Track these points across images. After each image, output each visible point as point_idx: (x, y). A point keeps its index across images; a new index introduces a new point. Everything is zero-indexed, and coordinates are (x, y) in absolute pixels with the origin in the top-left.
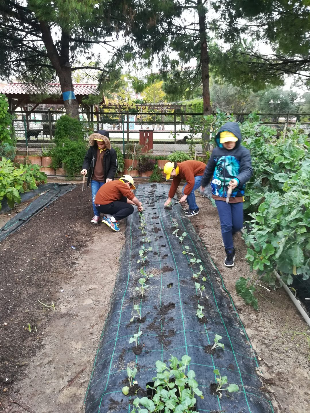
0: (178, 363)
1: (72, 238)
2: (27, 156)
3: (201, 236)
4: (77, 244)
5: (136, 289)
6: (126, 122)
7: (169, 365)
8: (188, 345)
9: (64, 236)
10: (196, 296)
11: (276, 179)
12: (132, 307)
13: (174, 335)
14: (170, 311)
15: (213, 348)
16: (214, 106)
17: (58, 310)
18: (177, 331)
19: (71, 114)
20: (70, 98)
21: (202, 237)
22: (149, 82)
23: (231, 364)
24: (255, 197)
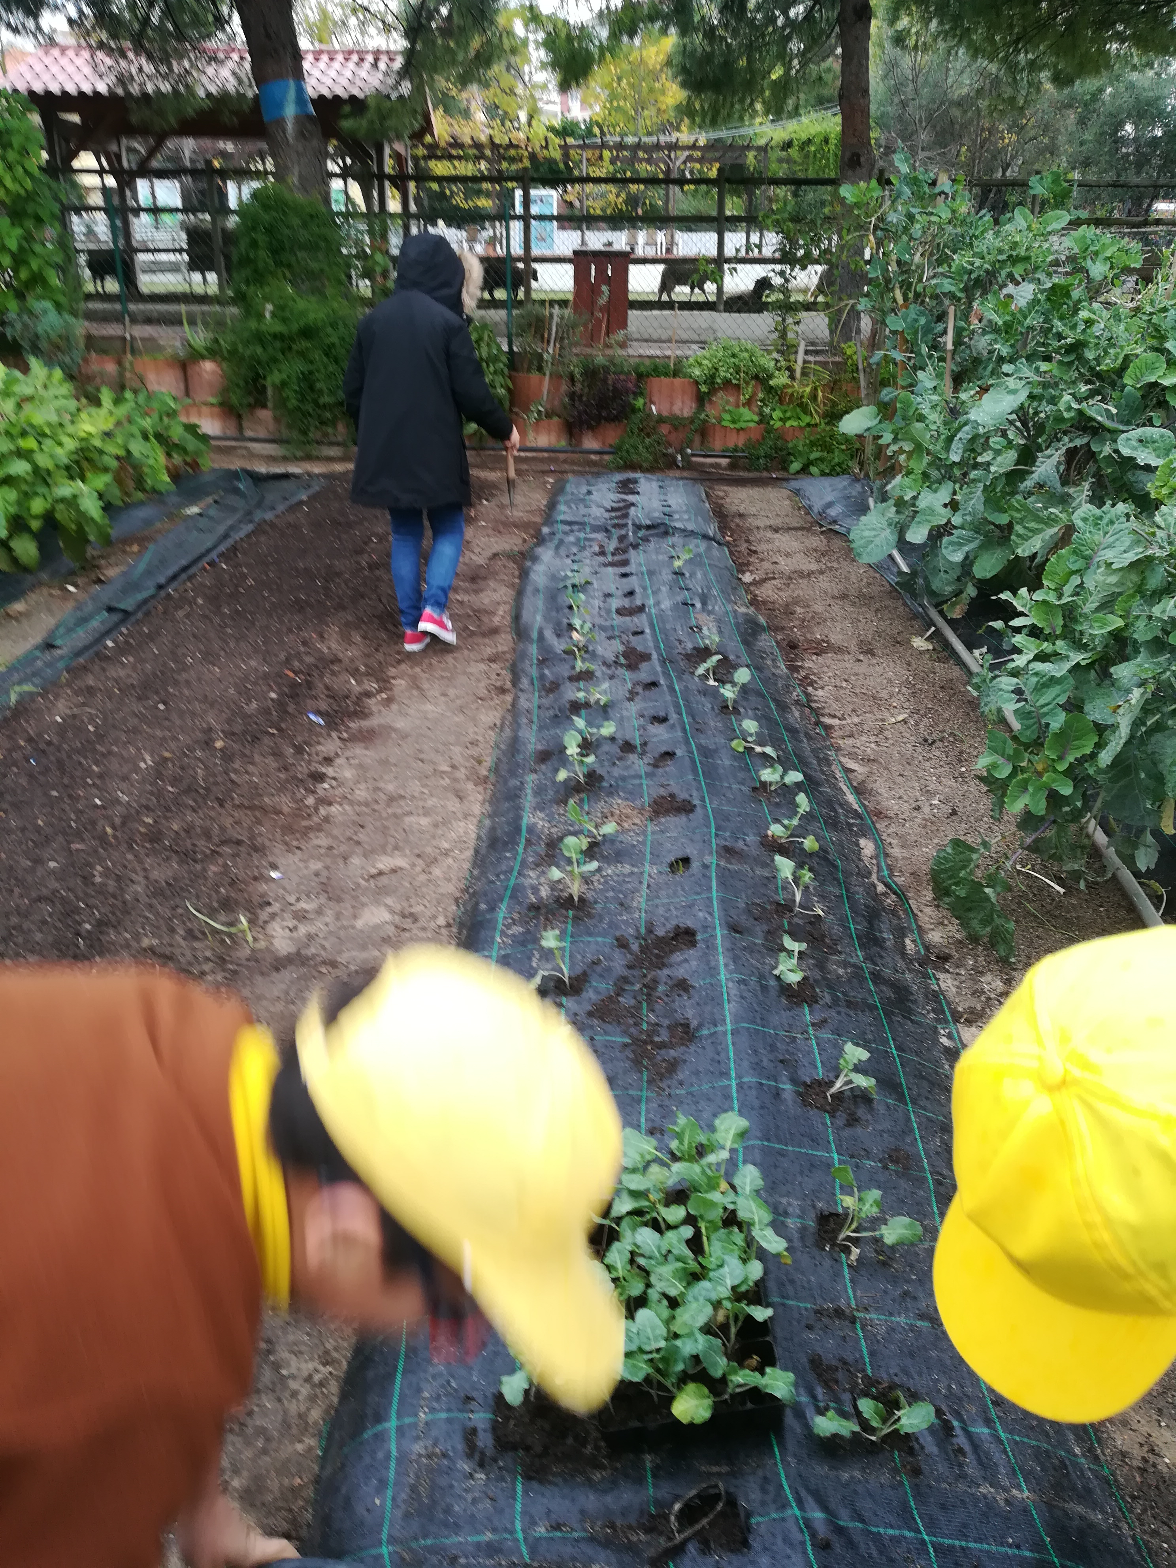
0: (702, 1138)
1: (307, 681)
2: (129, 356)
3: (807, 681)
4: (330, 705)
5: (550, 875)
6: (518, 218)
7: (667, 1146)
8: (739, 1076)
9: (280, 675)
10: (779, 904)
11: (1126, 452)
12: (536, 940)
13: (690, 1041)
14: (677, 957)
15: (833, 1090)
16: (887, 148)
17: (262, 944)
18: (700, 1026)
19: (293, 179)
20: (290, 111)
21: (810, 689)
22: (614, 36)
23: (897, 1150)
24: (1033, 525)
